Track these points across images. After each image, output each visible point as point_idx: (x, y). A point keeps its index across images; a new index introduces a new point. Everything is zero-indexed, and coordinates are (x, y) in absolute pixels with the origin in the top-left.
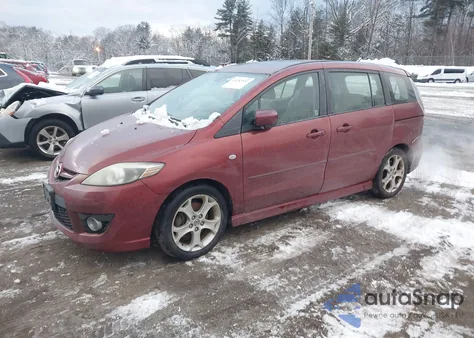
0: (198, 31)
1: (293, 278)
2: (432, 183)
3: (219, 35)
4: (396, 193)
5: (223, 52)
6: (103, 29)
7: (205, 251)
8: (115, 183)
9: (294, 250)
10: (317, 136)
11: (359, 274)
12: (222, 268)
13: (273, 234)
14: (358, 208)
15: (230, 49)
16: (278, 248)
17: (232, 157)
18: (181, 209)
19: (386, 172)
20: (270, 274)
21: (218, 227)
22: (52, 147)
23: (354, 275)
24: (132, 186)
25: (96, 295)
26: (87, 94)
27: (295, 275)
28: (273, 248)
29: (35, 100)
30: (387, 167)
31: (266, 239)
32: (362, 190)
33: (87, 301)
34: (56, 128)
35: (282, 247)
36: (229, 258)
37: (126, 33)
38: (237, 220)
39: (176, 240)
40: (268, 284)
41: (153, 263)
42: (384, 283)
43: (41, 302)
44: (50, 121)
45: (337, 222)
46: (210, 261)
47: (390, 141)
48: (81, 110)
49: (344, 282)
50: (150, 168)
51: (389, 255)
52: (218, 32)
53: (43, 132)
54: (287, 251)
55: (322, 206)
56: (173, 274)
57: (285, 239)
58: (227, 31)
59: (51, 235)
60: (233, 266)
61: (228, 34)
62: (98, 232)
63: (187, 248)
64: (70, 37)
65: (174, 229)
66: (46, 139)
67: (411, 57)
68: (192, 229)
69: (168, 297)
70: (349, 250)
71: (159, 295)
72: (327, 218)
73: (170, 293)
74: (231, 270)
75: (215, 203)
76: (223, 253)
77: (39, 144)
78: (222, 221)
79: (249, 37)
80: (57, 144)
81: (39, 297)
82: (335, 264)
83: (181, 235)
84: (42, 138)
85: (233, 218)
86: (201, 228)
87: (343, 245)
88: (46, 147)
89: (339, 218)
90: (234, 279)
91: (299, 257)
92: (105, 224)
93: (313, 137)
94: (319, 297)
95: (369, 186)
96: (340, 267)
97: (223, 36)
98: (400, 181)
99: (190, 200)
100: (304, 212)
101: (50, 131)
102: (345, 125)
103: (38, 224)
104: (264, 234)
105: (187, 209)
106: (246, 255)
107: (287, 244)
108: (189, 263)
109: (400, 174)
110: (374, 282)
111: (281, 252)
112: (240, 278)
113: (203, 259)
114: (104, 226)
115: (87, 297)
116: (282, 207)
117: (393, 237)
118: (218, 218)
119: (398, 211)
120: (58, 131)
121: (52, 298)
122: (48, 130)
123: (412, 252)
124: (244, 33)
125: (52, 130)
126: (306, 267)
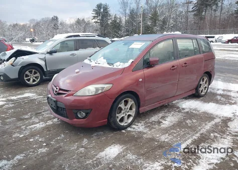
0: (83, 20)
1: (175, 135)
2: (218, 90)
3: (94, 22)
4: (205, 94)
5: (97, 30)
6: (34, 20)
7: (130, 125)
8: (91, 94)
9: (169, 123)
10: (174, 69)
11: (203, 131)
12: (140, 132)
13: (157, 116)
14: (191, 102)
15: (100, 29)
16: (162, 122)
17: (141, 80)
18: (120, 106)
19: (201, 85)
20: (164, 134)
21: (134, 114)
22: (31, 80)
23: (201, 132)
24: (99, 95)
25: (86, 148)
26: (48, 53)
27: (175, 133)
28: (159, 123)
29: (23, 57)
30: (201, 83)
31: (154, 118)
32: (191, 94)
33: (83, 151)
34: (34, 70)
35: (164, 122)
36: (141, 128)
37: (46, 22)
38: (142, 110)
39: (118, 120)
40: (164, 138)
41: (107, 132)
42: (216, 134)
43: (61, 153)
44: (31, 67)
45: (183, 109)
46: (133, 130)
47: (203, 70)
48: (45, 61)
49: (198, 135)
50: (107, 87)
51: (213, 123)
52: (94, 20)
53: (27, 73)
54: (166, 123)
55: (174, 102)
56: (118, 136)
57: (163, 118)
58: (98, 20)
59: (50, 123)
60: (145, 131)
61: (99, 21)
62: (83, 118)
63: (122, 124)
64: (16, 24)
65: (117, 115)
66: (29, 76)
67: (189, 31)
68: (124, 115)
69: (121, 147)
70: (194, 121)
71: (116, 146)
72: (178, 108)
73: (121, 145)
74: (144, 133)
75: (133, 102)
76: (137, 125)
77: (25, 78)
78: (136, 110)
79: (109, 22)
80: (34, 78)
81: (59, 151)
82: (190, 127)
83: (120, 118)
84: (27, 76)
85: (140, 109)
86: (128, 114)
87: (191, 119)
88: (29, 80)
89: (184, 107)
90: (148, 137)
91: (173, 125)
92: (87, 114)
93: (173, 70)
94: (190, 142)
95: (194, 92)
96: (193, 129)
97: (96, 22)
98: (206, 89)
99: (123, 101)
100: (166, 105)
101: (31, 72)
102: (185, 63)
103: (41, 118)
104: (152, 116)
105: (122, 105)
106: (148, 126)
107: (165, 120)
108: (123, 131)
109: (206, 86)
110: (212, 134)
111: (164, 124)
112: (150, 137)
113: (129, 129)
114: (86, 115)
115: (82, 150)
116: (160, 103)
117: (212, 114)
118: (134, 109)
119: (209, 103)
120: (35, 72)
121: (65, 151)
122: (29, 72)
123: (222, 120)
124: (107, 21)
125: (32, 71)
126: (178, 130)
